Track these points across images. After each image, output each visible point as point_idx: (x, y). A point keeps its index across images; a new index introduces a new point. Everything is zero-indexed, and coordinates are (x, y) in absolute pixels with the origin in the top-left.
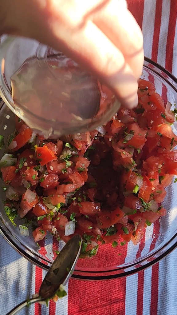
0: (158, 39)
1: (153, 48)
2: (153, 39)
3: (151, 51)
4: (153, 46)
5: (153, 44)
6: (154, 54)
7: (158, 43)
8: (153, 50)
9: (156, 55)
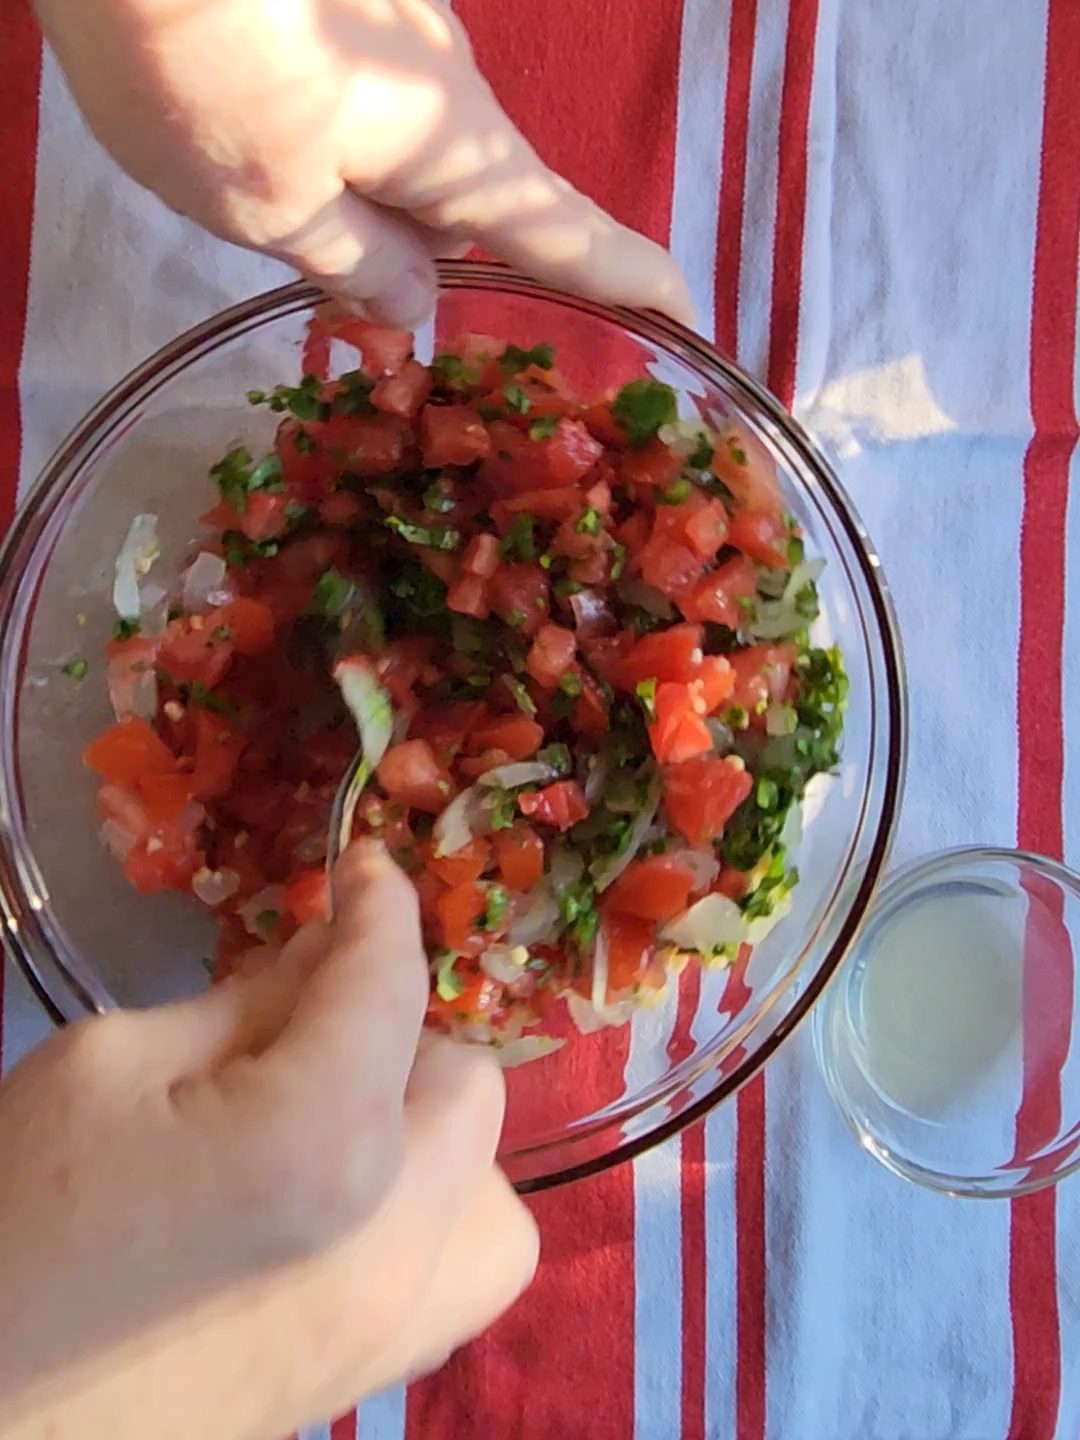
0: (747, 96)
1: (727, 134)
2: (728, 100)
3: (720, 146)
4: (726, 126)
5: (727, 117)
6: (731, 160)
7: (746, 113)
8: (725, 142)
9: (741, 162)
